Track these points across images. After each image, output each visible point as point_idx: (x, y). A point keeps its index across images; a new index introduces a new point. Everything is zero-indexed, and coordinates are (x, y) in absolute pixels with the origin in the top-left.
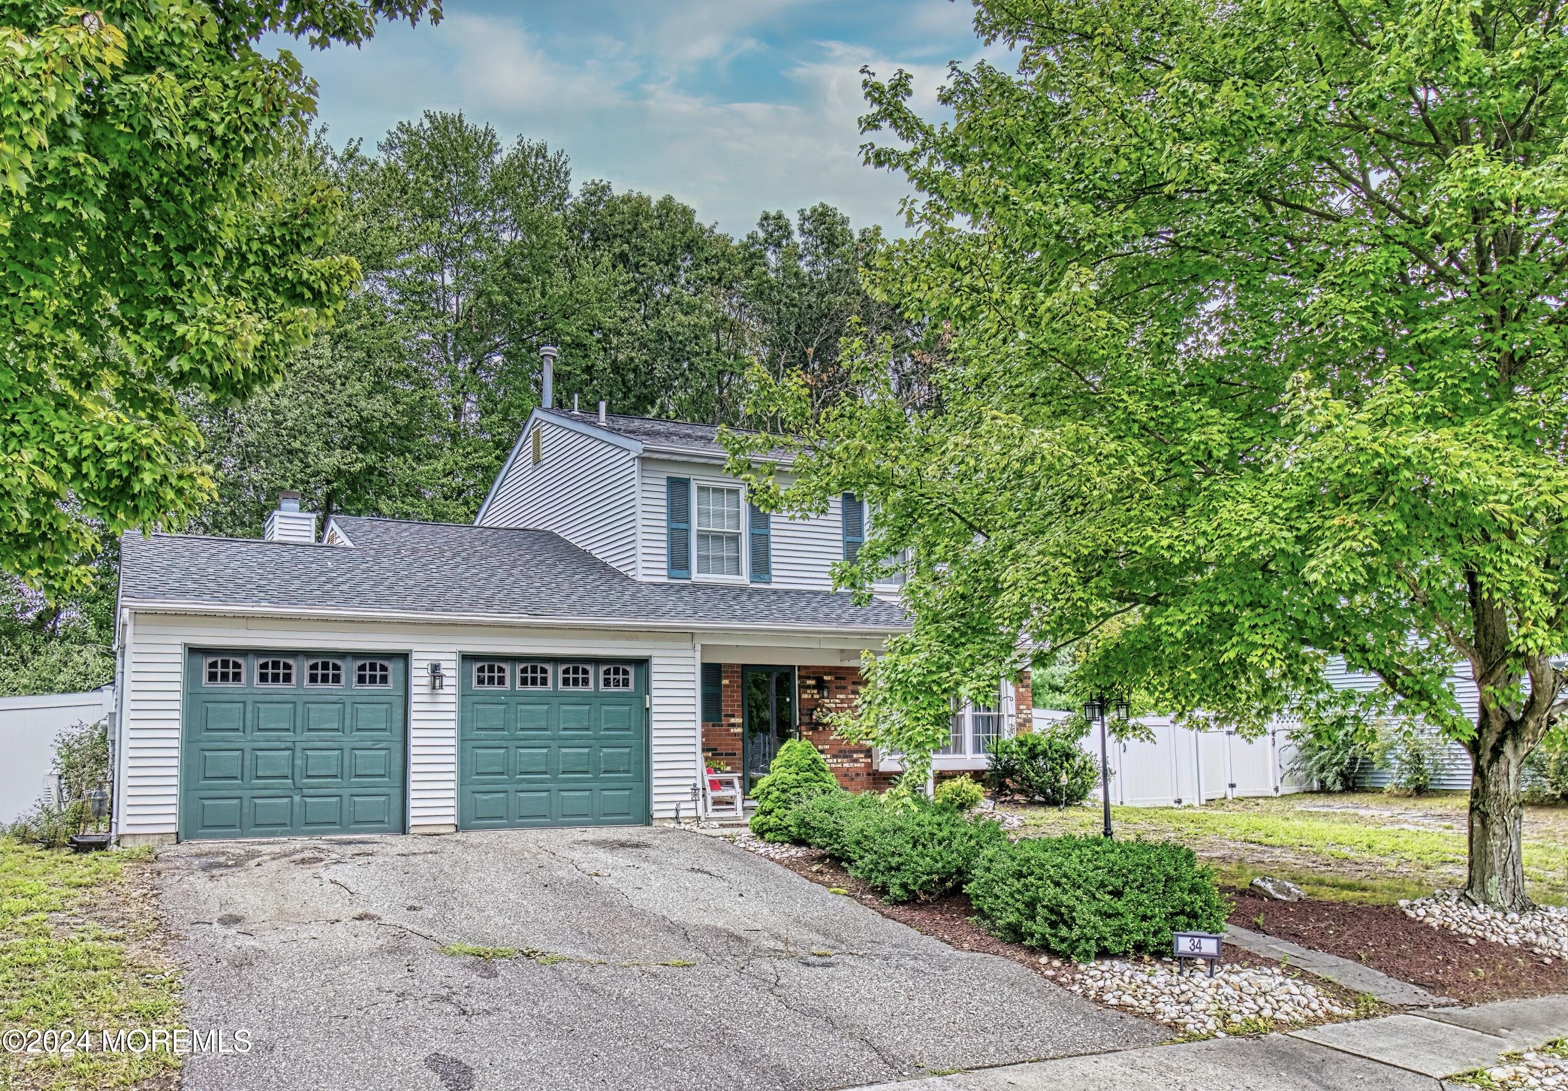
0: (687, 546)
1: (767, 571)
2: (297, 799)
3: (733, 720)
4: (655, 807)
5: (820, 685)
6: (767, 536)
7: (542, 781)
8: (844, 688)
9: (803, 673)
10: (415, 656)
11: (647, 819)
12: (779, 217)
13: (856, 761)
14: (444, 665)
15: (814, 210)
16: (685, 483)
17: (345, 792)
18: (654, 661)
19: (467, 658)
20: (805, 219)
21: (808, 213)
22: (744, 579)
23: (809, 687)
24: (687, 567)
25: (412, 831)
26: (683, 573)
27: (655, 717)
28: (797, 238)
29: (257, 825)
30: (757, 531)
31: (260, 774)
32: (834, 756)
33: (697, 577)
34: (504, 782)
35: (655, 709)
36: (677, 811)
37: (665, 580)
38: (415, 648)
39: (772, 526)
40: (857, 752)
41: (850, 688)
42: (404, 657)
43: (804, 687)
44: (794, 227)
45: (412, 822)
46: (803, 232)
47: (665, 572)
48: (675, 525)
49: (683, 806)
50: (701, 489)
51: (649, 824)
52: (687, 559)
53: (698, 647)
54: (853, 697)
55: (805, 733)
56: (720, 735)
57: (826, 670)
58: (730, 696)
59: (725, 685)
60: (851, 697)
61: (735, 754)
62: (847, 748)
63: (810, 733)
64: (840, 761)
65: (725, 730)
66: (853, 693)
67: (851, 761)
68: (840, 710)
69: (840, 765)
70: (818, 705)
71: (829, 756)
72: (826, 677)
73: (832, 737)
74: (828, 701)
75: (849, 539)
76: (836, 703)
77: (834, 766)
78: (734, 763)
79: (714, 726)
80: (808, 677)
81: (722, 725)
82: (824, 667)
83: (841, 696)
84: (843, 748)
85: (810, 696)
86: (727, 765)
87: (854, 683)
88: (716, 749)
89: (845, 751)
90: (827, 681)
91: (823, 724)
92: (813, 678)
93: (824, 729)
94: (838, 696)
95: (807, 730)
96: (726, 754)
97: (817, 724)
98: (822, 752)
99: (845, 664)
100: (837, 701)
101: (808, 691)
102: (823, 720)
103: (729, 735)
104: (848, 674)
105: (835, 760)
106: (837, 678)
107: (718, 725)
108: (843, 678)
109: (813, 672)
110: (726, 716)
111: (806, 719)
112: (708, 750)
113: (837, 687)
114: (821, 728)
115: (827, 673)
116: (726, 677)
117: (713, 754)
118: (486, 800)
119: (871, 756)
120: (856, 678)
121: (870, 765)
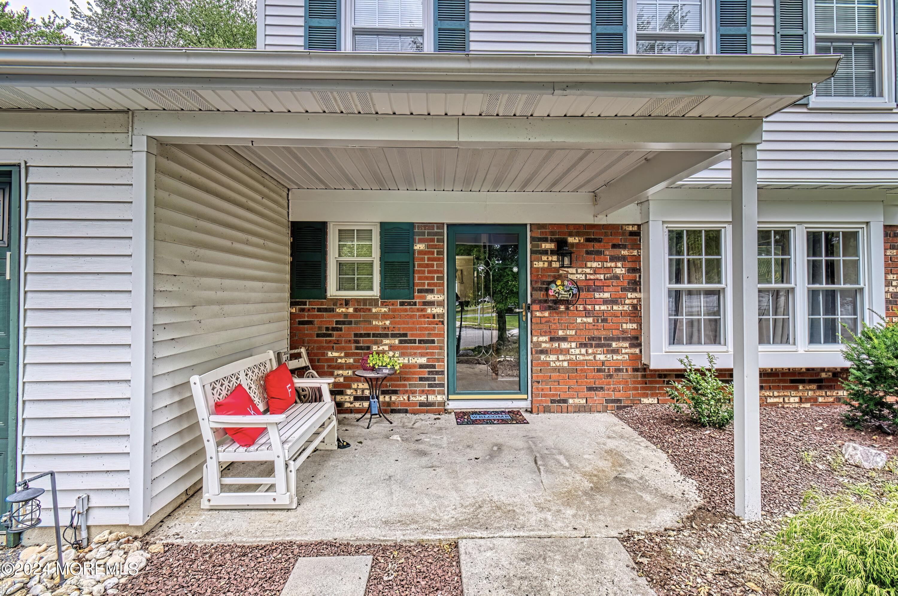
3: (430, 297)
5: (562, 250)
8: (599, 253)
9: (538, 234)
13: (616, 351)
23: (545, 252)
30: (447, 26)
32: (582, 345)
40: (618, 339)
41: (609, 252)
43: (538, 252)
48: (315, 22)
54: (613, 264)
55: (538, 314)
56: (411, 317)
57: (572, 229)
58: (427, 266)
59: (421, 252)
60: (609, 265)
61: (433, 342)
62: (603, 334)
63: (546, 314)
64: (590, 351)
65: (418, 310)
66: (613, 259)
67: (608, 352)
68: (591, 283)
69: (591, 357)
70: (560, 277)
71: (574, 345)
72: (571, 240)
73: (579, 320)
74: (573, 271)
75: (601, 29)
76: (586, 274)
77: (581, 358)
78: (432, 354)
79: (402, 304)
80: (545, 240)
81: (415, 304)
82: (568, 225)
83: (595, 265)
84: (596, 333)
85: (546, 265)
86: (422, 355)
87: (614, 246)
88: (405, 335)
89: (600, 339)
90: (573, 245)
91: (566, 302)
92: (552, 241)
93: (567, 309)
94: (589, 264)
95: (542, 310)
96: (420, 342)
97: (557, 302)
98: (564, 339)
99: (602, 220)
100: (588, 271)
101: (544, 258)
102: (565, 295)
103: (424, 316)
104: (606, 234)
105: (583, 351)
106: (588, 240)
107: (409, 304)
108: (599, 241)
109: (553, 233)
110: (420, 291)
111: (541, 295)
112: (394, 336)
113: (588, 253)
114: (562, 308)
115: (571, 235)
116: (421, 241)
117: (401, 342)
119: (639, 345)
120: (619, 240)
121: (638, 358)
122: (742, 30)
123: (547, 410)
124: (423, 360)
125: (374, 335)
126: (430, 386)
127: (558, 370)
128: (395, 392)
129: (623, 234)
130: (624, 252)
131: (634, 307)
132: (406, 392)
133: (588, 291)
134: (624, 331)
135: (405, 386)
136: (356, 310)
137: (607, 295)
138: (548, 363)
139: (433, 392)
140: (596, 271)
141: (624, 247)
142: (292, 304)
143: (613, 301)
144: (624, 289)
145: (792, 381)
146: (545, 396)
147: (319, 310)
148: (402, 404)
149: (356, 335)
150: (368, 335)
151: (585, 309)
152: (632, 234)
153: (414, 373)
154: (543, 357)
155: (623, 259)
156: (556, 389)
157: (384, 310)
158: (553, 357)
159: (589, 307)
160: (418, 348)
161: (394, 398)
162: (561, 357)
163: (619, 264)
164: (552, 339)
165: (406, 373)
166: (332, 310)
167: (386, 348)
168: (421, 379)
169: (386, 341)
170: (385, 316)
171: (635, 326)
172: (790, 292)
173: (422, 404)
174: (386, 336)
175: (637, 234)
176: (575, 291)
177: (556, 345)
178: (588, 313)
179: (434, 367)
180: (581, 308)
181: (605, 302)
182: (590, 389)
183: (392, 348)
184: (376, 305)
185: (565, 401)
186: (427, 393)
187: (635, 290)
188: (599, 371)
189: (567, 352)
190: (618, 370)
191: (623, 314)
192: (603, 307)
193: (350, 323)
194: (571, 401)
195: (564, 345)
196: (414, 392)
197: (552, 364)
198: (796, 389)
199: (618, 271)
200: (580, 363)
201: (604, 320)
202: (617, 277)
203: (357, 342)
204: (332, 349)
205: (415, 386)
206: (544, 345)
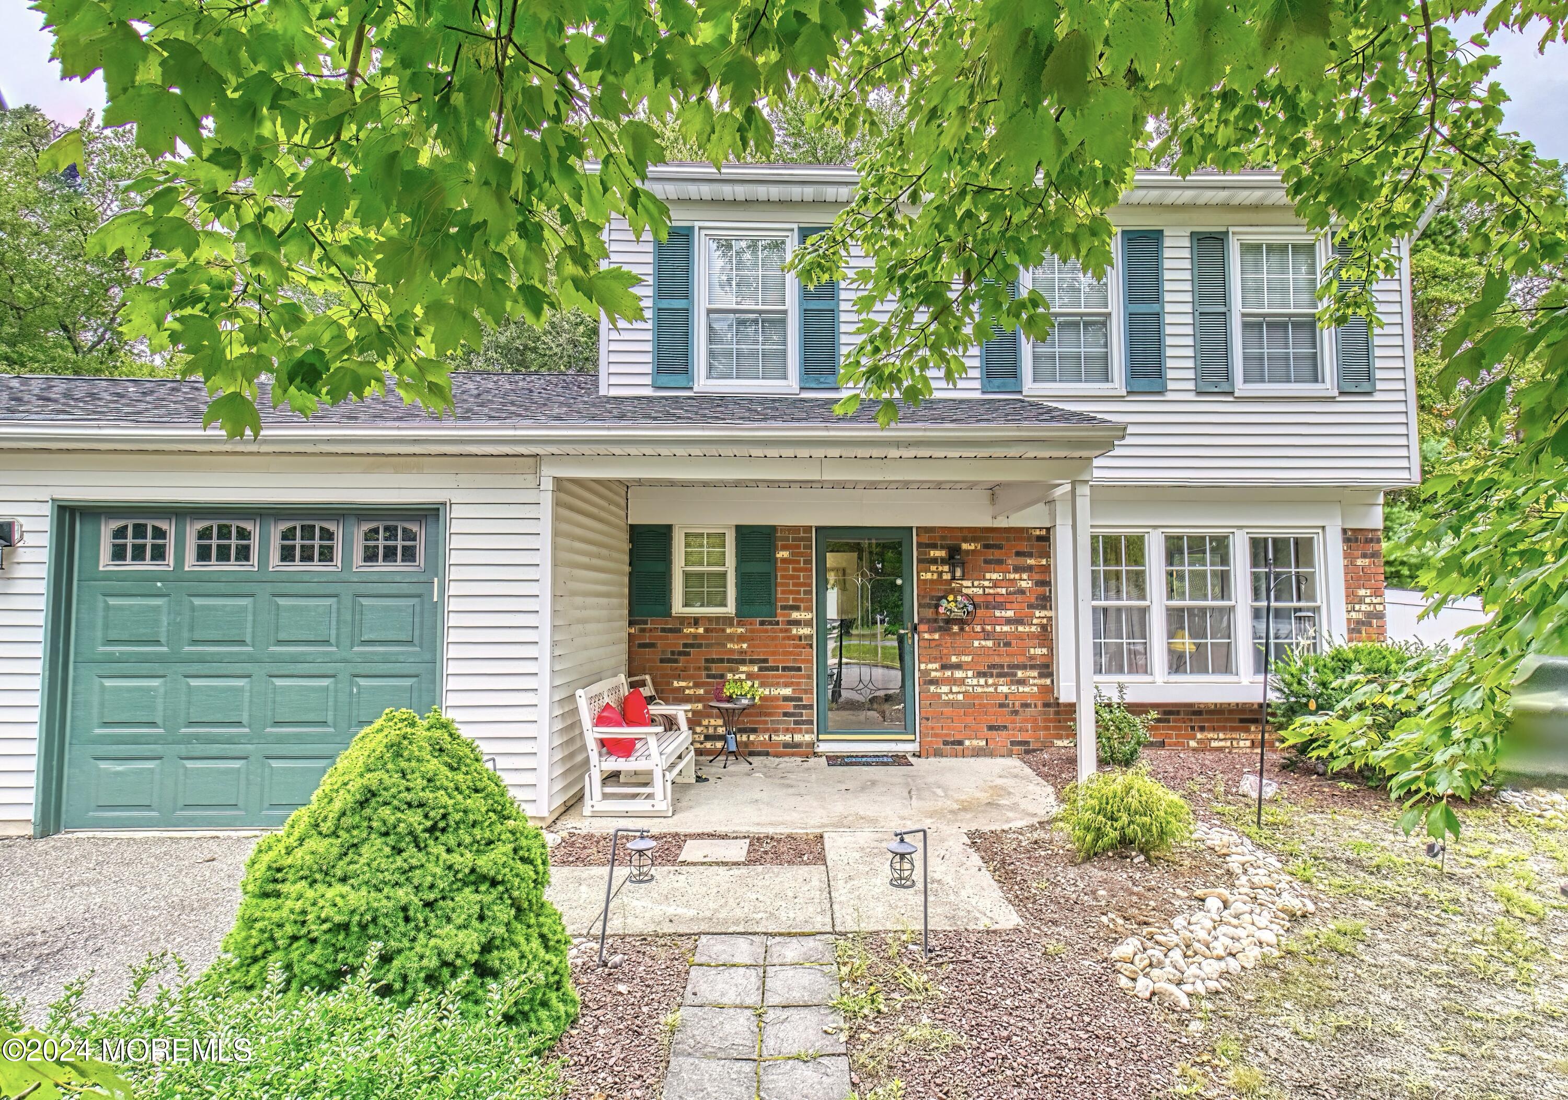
0: (688, 336)
1: (832, 369)
3: (795, 615)
5: (954, 557)
6: (833, 312)
7: (230, 740)
8: (1000, 562)
9: (925, 539)
13: (1022, 682)
16: (687, 237)
18: (453, 512)
22: (790, 385)
23: (934, 561)
24: (688, 369)
26: (680, 380)
27: (451, 620)
30: (814, 305)
32: (980, 674)
33: (706, 385)
34: (156, 740)
35: (452, 605)
39: (842, 295)
40: (1024, 667)
41: (1011, 561)
43: (927, 562)
48: (666, 304)
52: (688, 358)
53: (547, 484)
54: (1017, 576)
55: (927, 636)
56: (774, 638)
57: (966, 534)
58: (792, 577)
59: (784, 560)
60: (1012, 576)
61: (799, 669)
62: (1006, 661)
63: (936, 636)
64: (990, 681)
65: (781, 631)
66: (1017, 569)
67: (1012, 683)
68: (991, 599)
69: (991, 689)
70: (952, 591)
71: (970, 674)
72: (965, 546)
73: (976, 644)
74: (969, 583)
76: (984, 587)
77: (979, 690)
78: (798, 684)
79: (762, 623)
80: (934, 546)
81: (777, 623)
82: (961, 529)
83: (995, 576)
84: (997, 660)
85: (935, 576)
86: (786, 685)
87: (1018, 554)
88: (766, 661)
89: (1002, 666)
90: (968, 552)
91: (961, 622)
92: (942, 547)
93: (962, 629)
94: (988, 576)
95: (931, 631)
96: (784, 669)
97: (949, 621)
98: (958, 666)
99: (1002, 523)
100: (986, 583)
101: (933, 568)
102: (957, 613)
103: (789, 638)
104: (1008, 539)
105: (982, 681)
106: (986, 546)
107: (770, 623)
108: (999, 547)
109: (943, 538)
110: (784, 608)
111: (929, 613)
112: (752, 662)
113: (986, 562)
114: (956, 628)
115: (965, 540)
116: (784, 548)
117: (760, 669)
118: (118, 774)
119: (1050, 675)
120: (1024, 546)
121: (1049, 690)
122: (1155, 308)
123: (938, 754)
124: (787, 691)
125: (729, 661)
126: (796, 723)
127: (952, 704)
128: (754, 731)
129: (1029, 538)
130: (1031, 562)
131: (1044, 627)
132: (766, 731)
133: (987, 607)
134: (1032, 658)
135: (766, 722)
136: (706, 630)
137: (1010, 614)
138: (939, 695)
139: (800, 731)
140: (996, 584)
141: (1030, 555)
142: (631, 624)
143: (1018, 621)
144: (1030, 606)
145: (1242, 721)
146: (936, 735)
147: (663, 630)
148: (762, 743)
149: (707, 661)
150: (721, 661)
151: (983, 630)
152: (1040, 538)
153: (777, 707)
154: (932, 688)
155: (1030, 569)
156: (949, 728)
157: (740, 630)
158: (945, 689)
159: (989, 628)
160: (780, 677)
161: (752, 737)
162: (955, 689)
163: (1025, 576)
164: (944, 667)
165: (767, 707)
166: (679, 631)
167: (743, 676)
168: (785, 714)
169: (743, 668)
170: (741, 638)
171: (1045, 651)
172: (1231, 609)
173: (786, 745)
174: (743, 662)
175: (1045, 539)
176: (971, 608)
177: (948, 673)
178: (987, 636)
179: (801, 699)
180: (978, 629)
181: (1009, 621)
182: (991, 728)
183: (750, 676)
184: (731, 625)
185: (960, 743)
186: (793, 732)
187: (1044, 608)
188: (1001, 705)
189: (962, 682)
190: (1026, 705)
191: (1030, 636)
192: (1006, 628)
193: (700, 646)
194: (967, 743)
195: (959, 674)
196: (776, 731)
197: (944, 697)
198: (1247, 730)
199: (1024, 584)
200: (979, 696)
201: (1007, 644)
202: (1022, 592)
203: (707, 669)
204: (679, 678)
205: (778, 722)
206: (933, 674)
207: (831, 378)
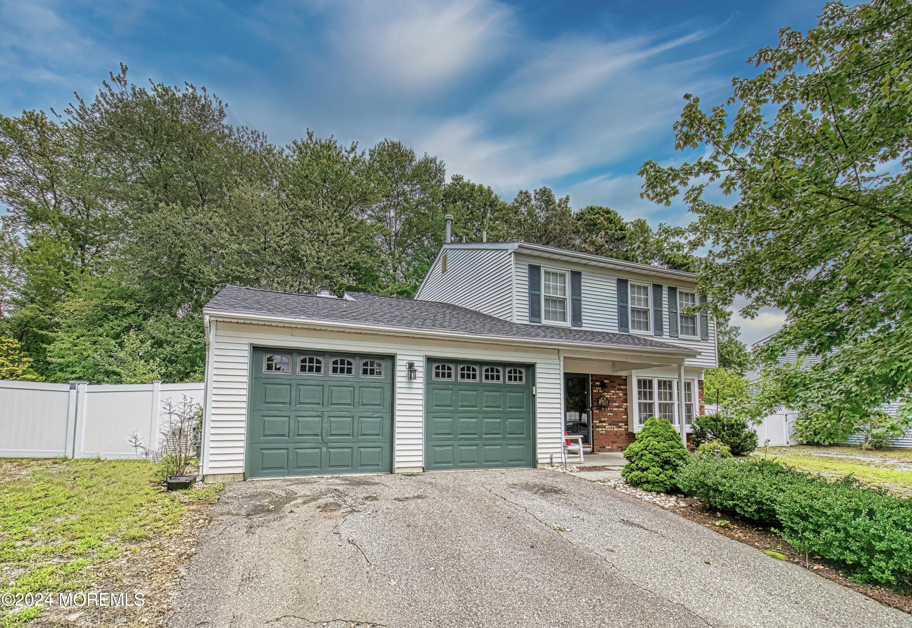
0: (539, 304)
1: (580, 320)
2: (324, 449)
4: (539, 456)
5: (603, 386)
6: (580, 300)
7: (473, 439)
8: (614, 387)
9: (593, 378)
10: (398, 357)
11: (533, 463)
12: (526, 193)
13: (620, 427)
14: (416, 364)
15: (541, 190)
16: (538, 268)
17: (355, 445)
18: (538, 366)
19: (430, 360)
20: (537, 194)
21: (538, 191)
22: (568, 324)
23: (597, 386)
24: (539, 316)
25: (397, 471)
26: (536, 319)
27: (538, 400)
28: (533, 202)
29: (298, 467)
30: (575, 297)
31: (300, 433)
32: (610, 424)
33: (544, 322)
34: (451, 439)
35: (538, 395)
36: (551, 458)
37: (527, 323)
38: (399, 352)
39: (583, 295)
40: (621, 422)
41: (617, 387)
42: (392, 358)
43: (594, 386)
44: (533, 197)
45: (396, 465)
46: (536, 200)
47: (528, 319)
49: (555, 455)
50: (546, 272)
51: (535, 467)
52: (539, 311)
53: (562, 358)
55: (594, 411)
57: (605, 377)
60: (617, 392)
62: (616, 420)
63: (597, 411)
64: (612, 427)
66: (619, 390)
67: (618, 427)
68: (612, 399)
69: (612, 429)
70: (602, 396)
71: (607, 424)
72: (605, 381)
73: (608, 414)
74: (606, 394)
75: (621, 304)
76: (610, 395)
77: (609, 429)
80: (597, 381)
82: (604, 375)
83: (613, 392)
84: (614, 420)
85: (597, 391)
87: (619, 384)
89: (615, 422)
90: (605, 383)
91: (604, 407)
92: (599, 382)
93: (605, 409)
94: (611, 391)
97: (601, 406)
98: (604, 422)
99: (615, 374)
101: (596, 388)
102: (604, 404)
104: (616, 379)
105: (610, 427)
106: (611, 382)
108: (614, 382)
109: (598, 378)
111: (595, 404)
113: (611, 387)
114: (603, 409)
115: (606, 379)
118: (440, 451)
119: (627, 425)
120: (620, 382)
121: (627, 429)
122: (660, 309)
123: (599, 451)
127: (602, 434)
129: (621, 379)
130: (622, 387)
131: (626, 409)
133: (611, 402)
134: (623, 419)
137: (617, 404)
138: (598, 432)
140: (613, 394)
141: (622, 385)
143: (619, 407)
144: (622, 402)
146: (598, 445)
152: (624, 380)
154: (596, 429)
155: (622, 390)
156: (603, 443)
158: (600, 429)
159: (612, 409)
162: (603, 429)
163: (620, 392)
164: (600, 422)
171: (626, 417)
172: (673, 404)
175: (626, 380)
176: (607, 402)
177: (601, 424)
178: (611, 412)
180: (609, 409)
181: (616, 407)
182: (612, 442)
185: (605, 447)
187: (626, 402)
188: (615, 435)
189: (604, 427)
190: (621, 435)
191: (622, 412)
192: (616, 409)
195: (604, 424)
197: (601, 432)
199: (620, 394)
200: (608, 431)
201: (616, 414)
202: (620, 397)
206: (597, 424)
207: (580, 323)
